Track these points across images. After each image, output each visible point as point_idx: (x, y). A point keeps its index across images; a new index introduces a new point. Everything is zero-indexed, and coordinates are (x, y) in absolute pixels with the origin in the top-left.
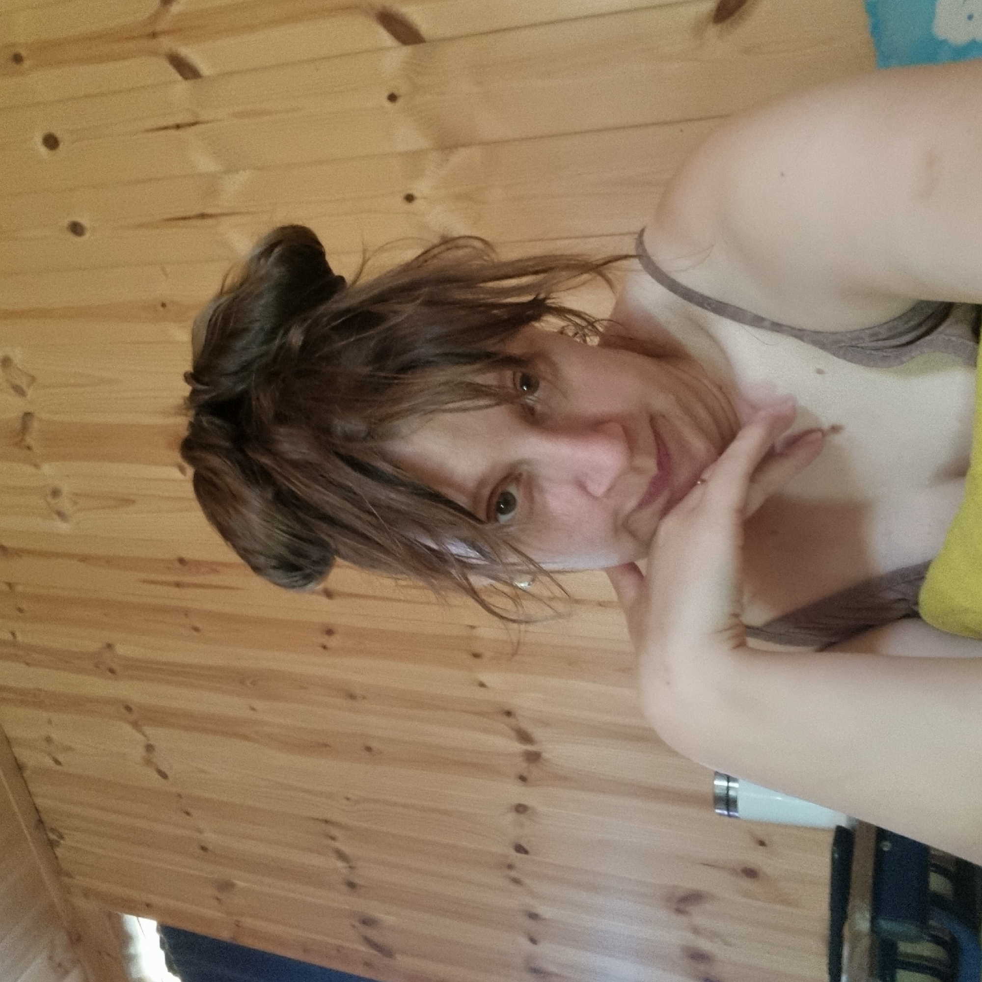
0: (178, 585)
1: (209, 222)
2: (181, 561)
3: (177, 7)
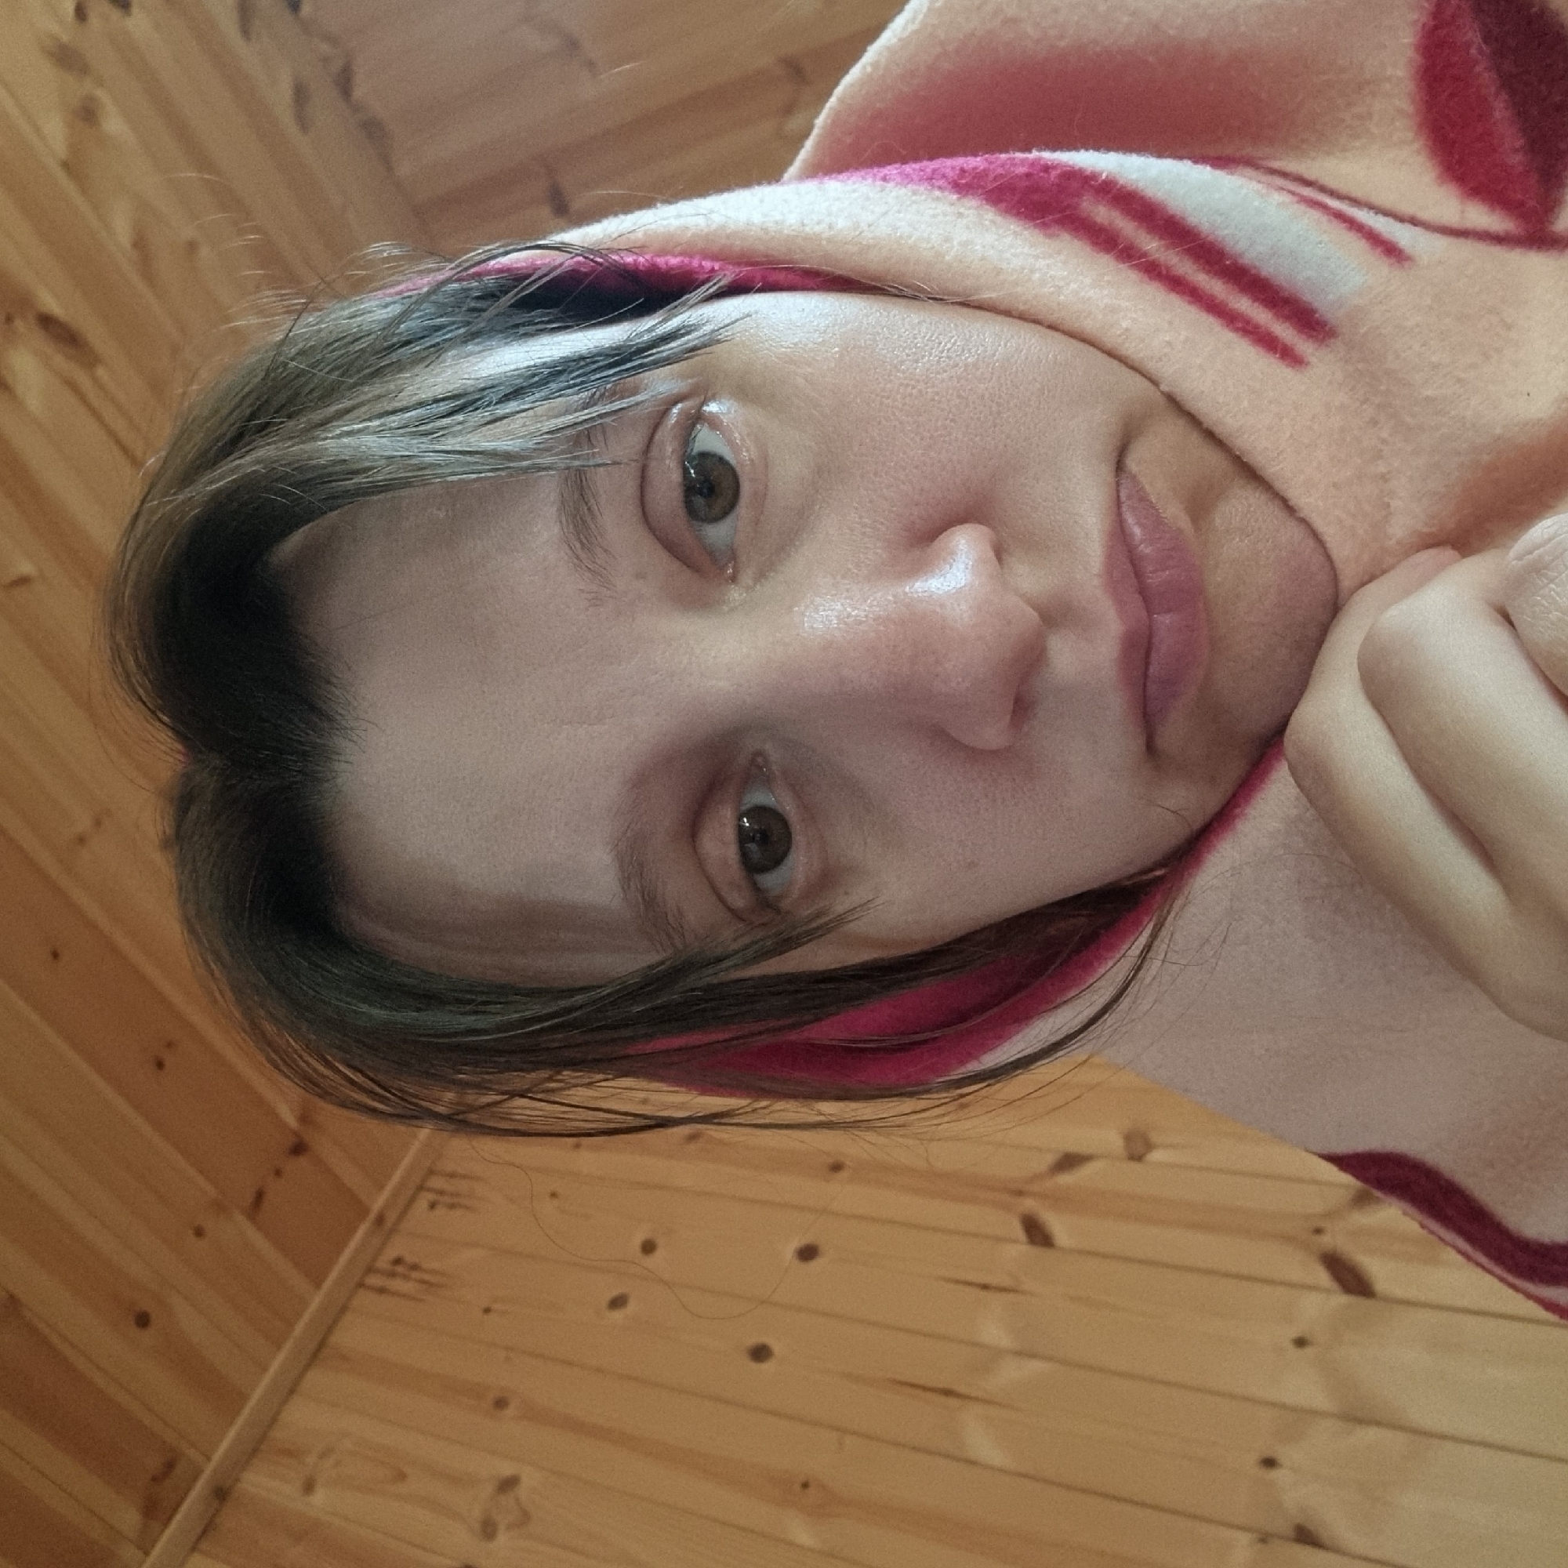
1: (952, 1402)
3: (1066, 1179)
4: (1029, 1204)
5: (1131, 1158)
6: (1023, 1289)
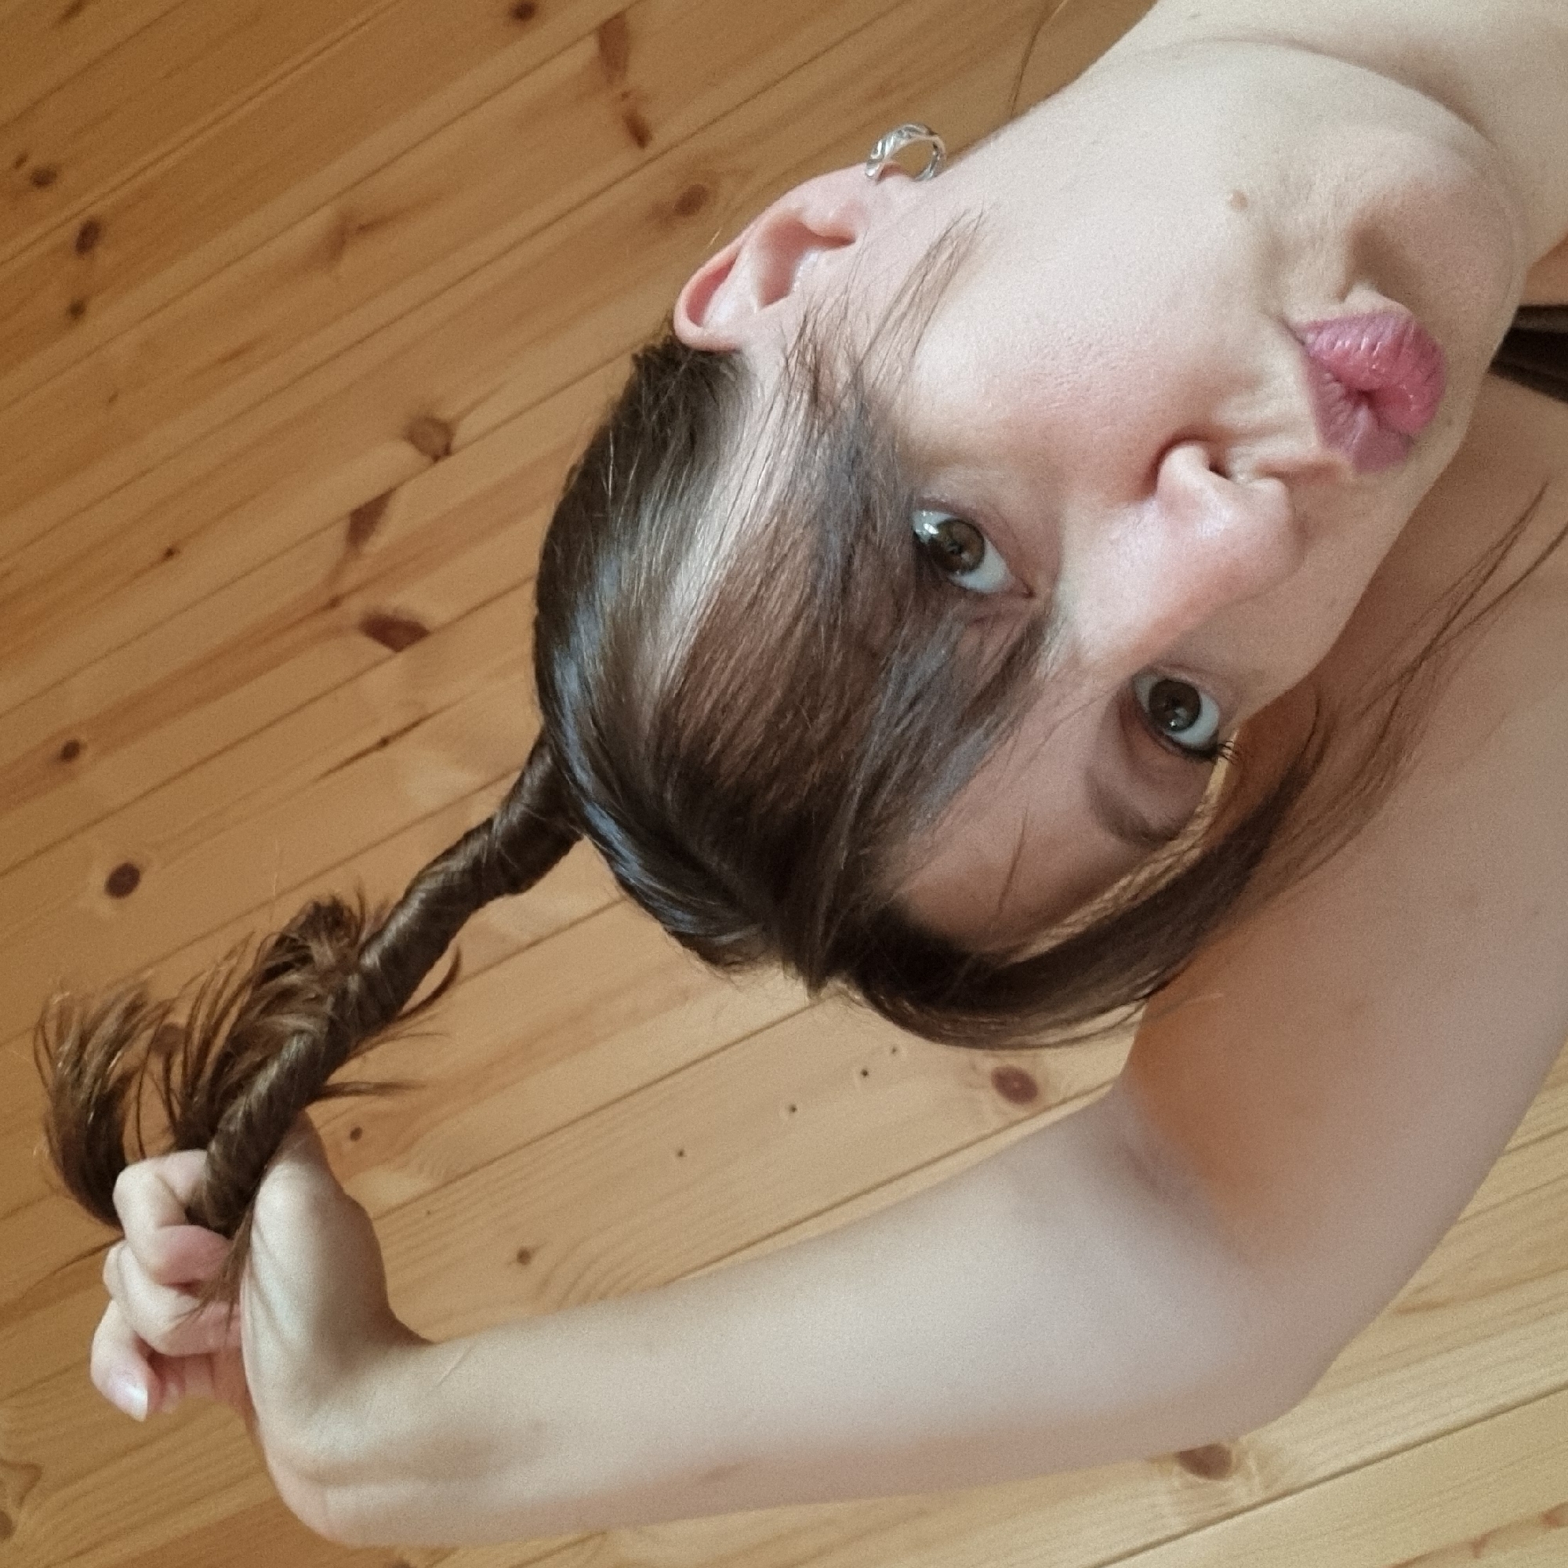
4: (356, 607)
5: (436, 458)
6: (430, 711)
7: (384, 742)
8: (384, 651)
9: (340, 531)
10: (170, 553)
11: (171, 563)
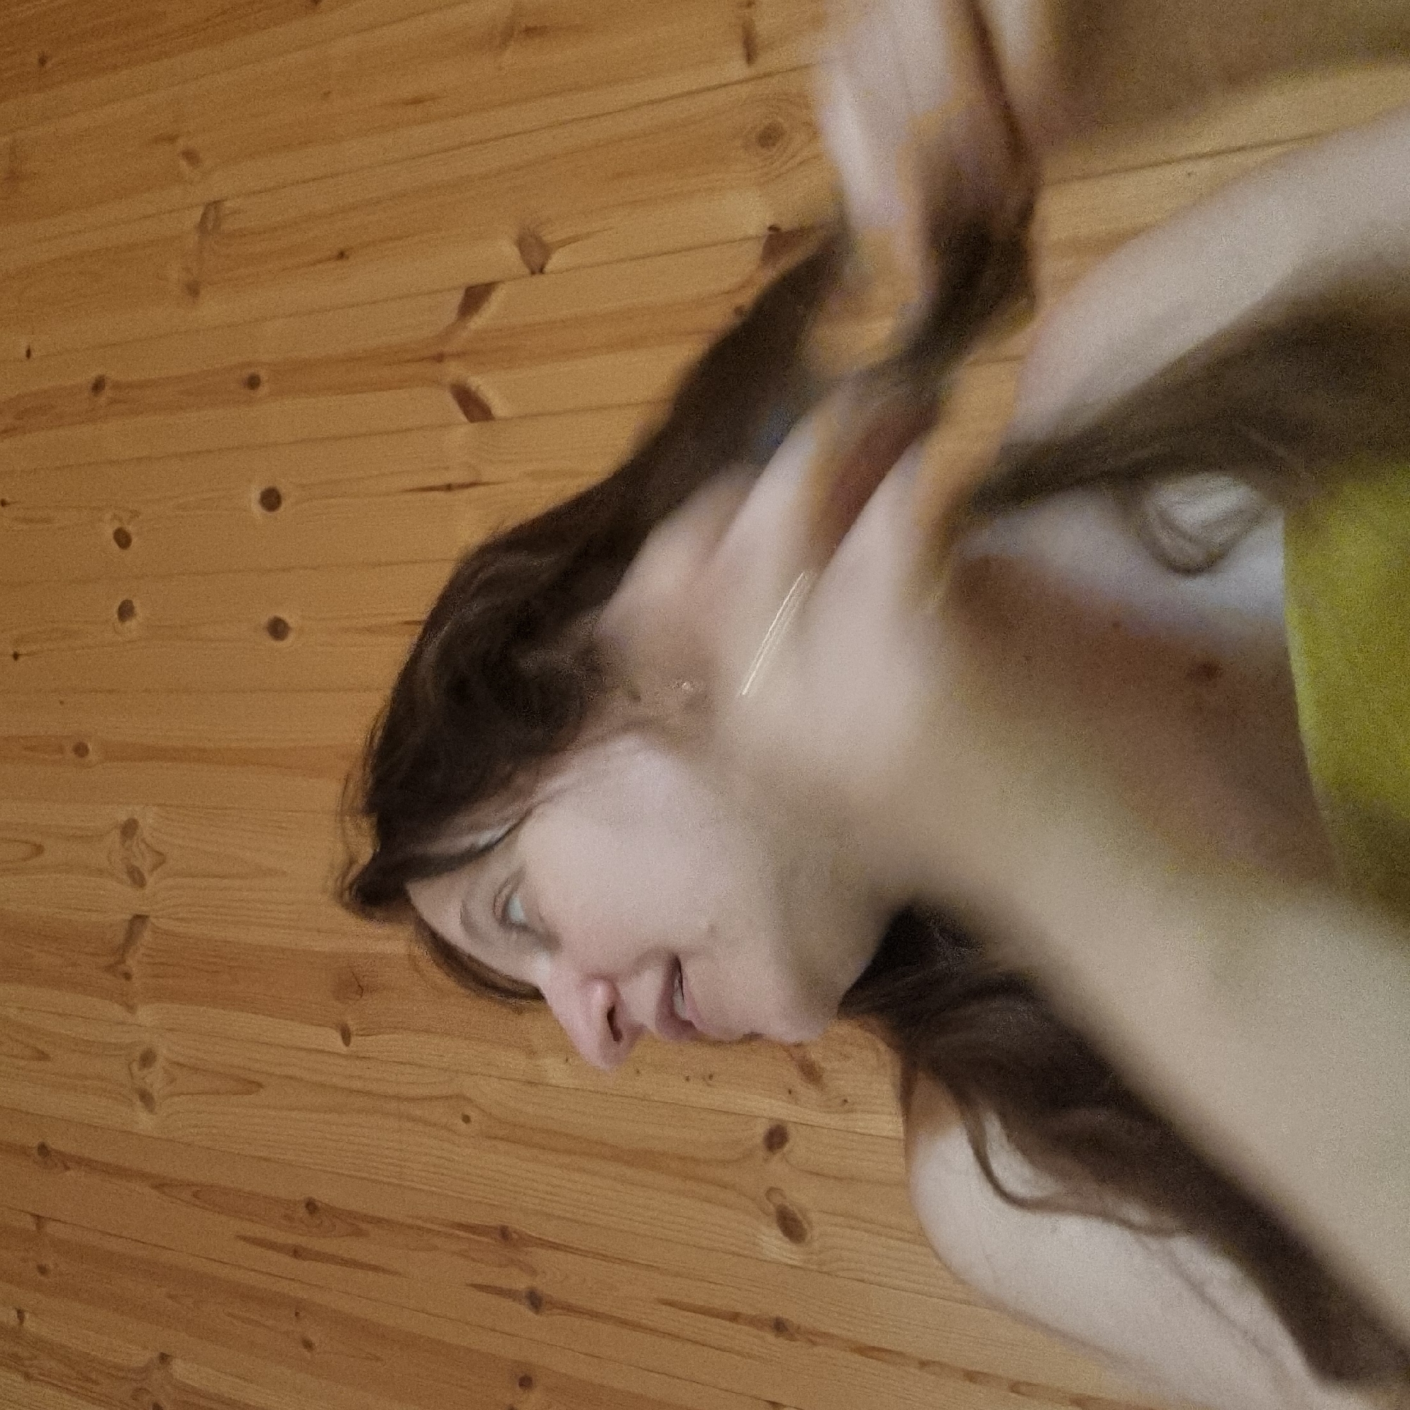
0: (296, 1253)
2: (311, 1206)
3: (478, 322)
4: (454, 370)
5: (533, 273)
6: (485, 479)
7: (449, 488)
8: (463, 418)
9: (457, 298)
10: (342, 255)
11: (339, 263)
